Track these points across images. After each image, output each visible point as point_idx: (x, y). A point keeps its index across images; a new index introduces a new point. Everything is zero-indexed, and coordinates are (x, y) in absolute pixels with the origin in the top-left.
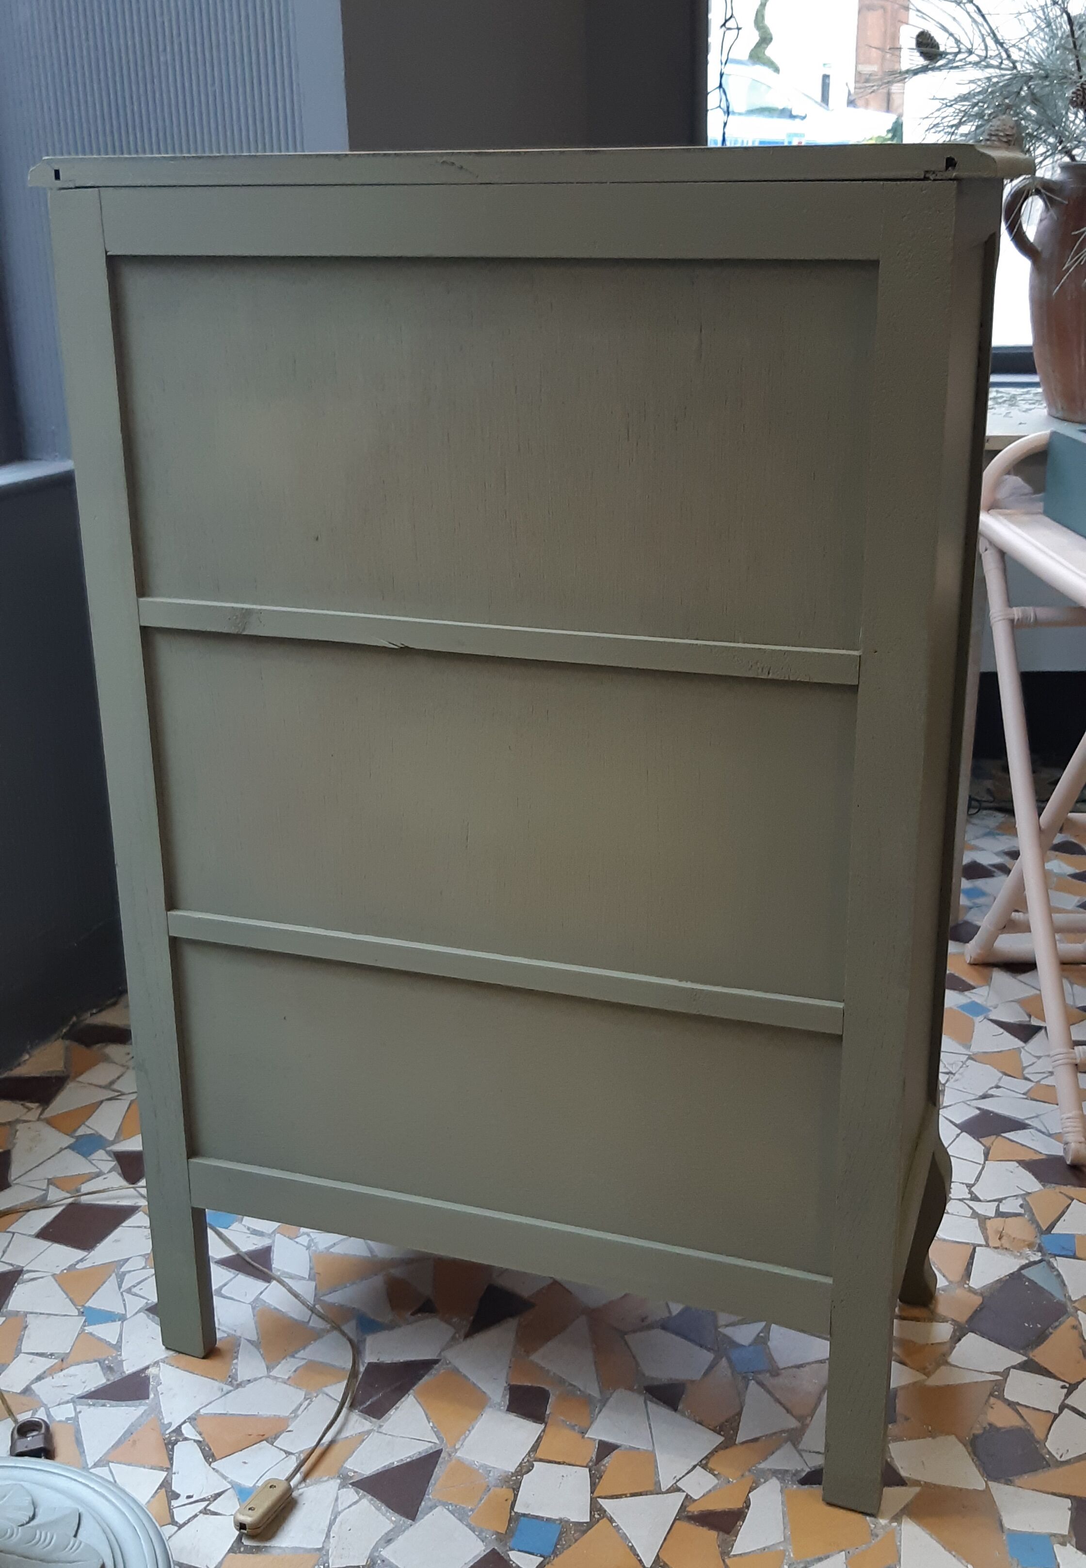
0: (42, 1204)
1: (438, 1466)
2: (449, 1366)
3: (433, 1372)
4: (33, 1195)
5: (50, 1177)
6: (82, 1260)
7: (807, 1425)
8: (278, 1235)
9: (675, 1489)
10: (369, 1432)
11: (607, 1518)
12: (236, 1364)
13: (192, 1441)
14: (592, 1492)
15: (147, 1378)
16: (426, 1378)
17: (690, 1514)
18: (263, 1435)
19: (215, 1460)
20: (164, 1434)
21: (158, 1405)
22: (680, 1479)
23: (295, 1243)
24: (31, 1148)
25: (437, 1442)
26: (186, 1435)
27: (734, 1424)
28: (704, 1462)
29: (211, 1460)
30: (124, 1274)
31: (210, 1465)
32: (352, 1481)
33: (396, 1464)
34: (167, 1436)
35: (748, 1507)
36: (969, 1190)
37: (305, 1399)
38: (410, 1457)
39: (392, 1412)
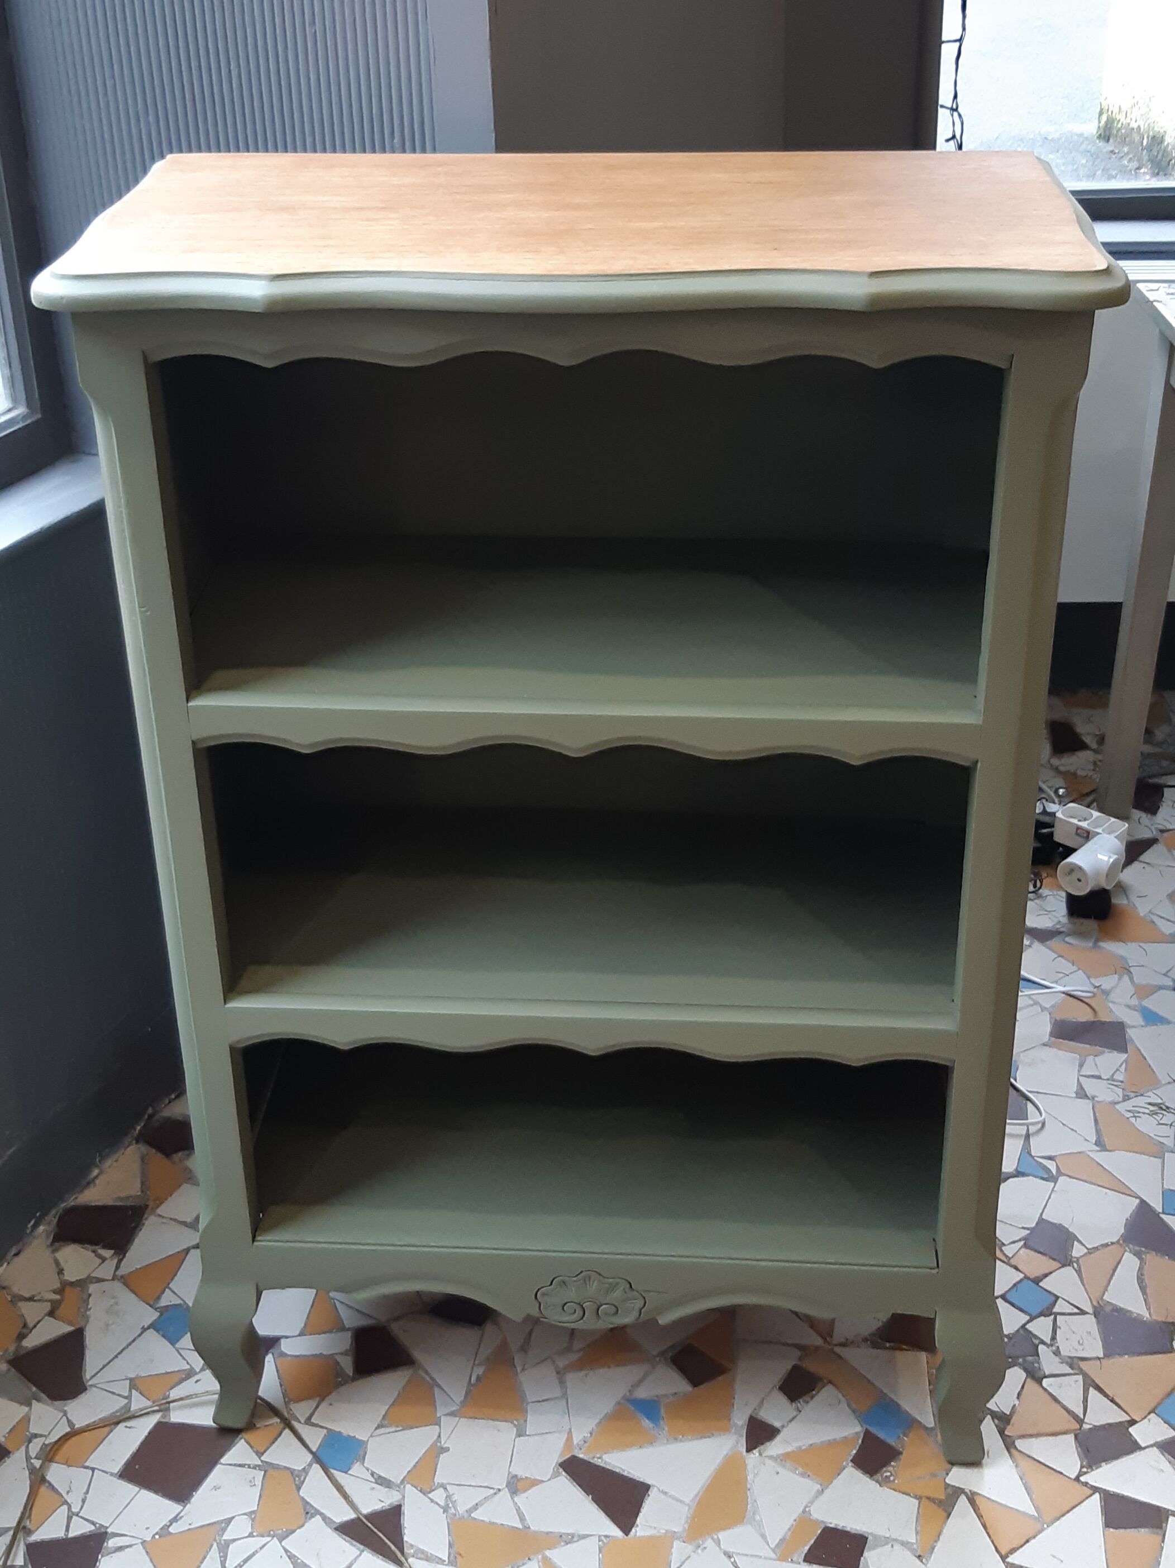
0: (124, 1417)
4: (112, 1406)
5: (133, 1376)
6: (175, 1519)
8: (408, 1486)
24: (107, 1325)
30: (228, 1543)
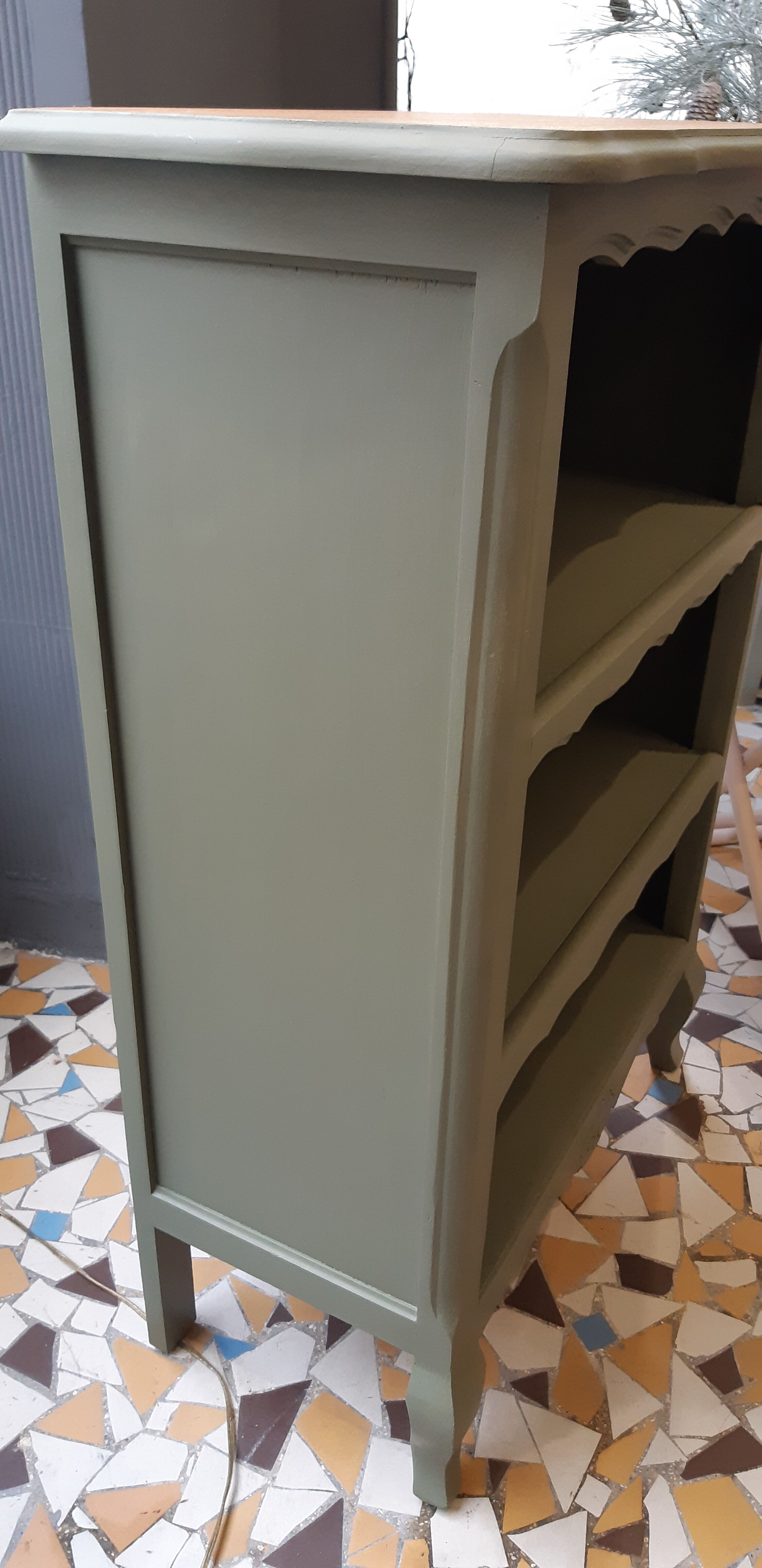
1: (345, 1523)
2: (321, 1388)
3: (308, 1398)
7: (669, 1404)
8: (111, 1242)
9: (576, 1508)
10: (263, 1489)
11: (524, 1558)
12: (109, 1419)
13: (87, 1532)
14: (501, 1528)
15: (20, 1454)
16: (303, 1407)
17: (598, 1537)
18: (159, 1512)
19: (118, 1554)
20: (55, 1528)
21: (40, 1486)
22: (577, 1494)
23: (130, 1250)
25: (335, 1490)
26: (79, 1525)
27: (605, 1415)
28: (591, 1468)
29: (113, 1554)
31: (113, 1561)
32: (264, 1558)
33: (303, 1527)
34: (60, 1530)
35: (647, 1517)
36: (719, 1102)
37: (190, 1455)
38: (313, 1515)
39: (280, 1457)
